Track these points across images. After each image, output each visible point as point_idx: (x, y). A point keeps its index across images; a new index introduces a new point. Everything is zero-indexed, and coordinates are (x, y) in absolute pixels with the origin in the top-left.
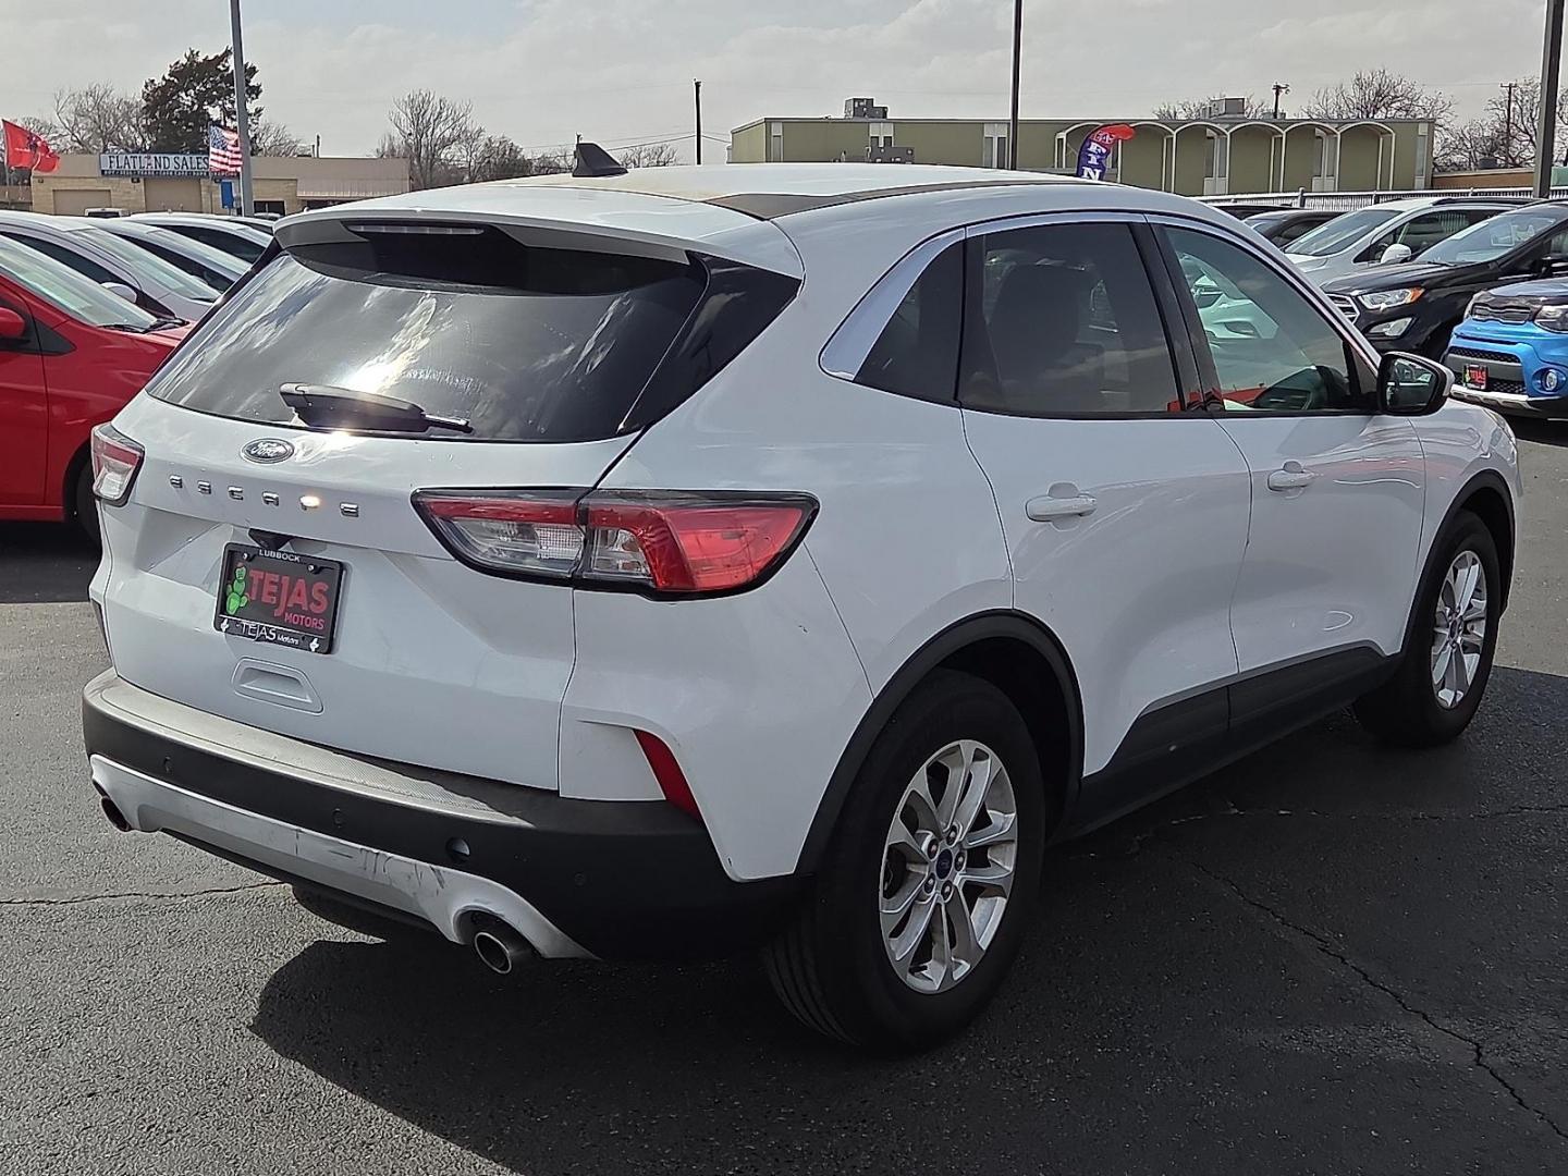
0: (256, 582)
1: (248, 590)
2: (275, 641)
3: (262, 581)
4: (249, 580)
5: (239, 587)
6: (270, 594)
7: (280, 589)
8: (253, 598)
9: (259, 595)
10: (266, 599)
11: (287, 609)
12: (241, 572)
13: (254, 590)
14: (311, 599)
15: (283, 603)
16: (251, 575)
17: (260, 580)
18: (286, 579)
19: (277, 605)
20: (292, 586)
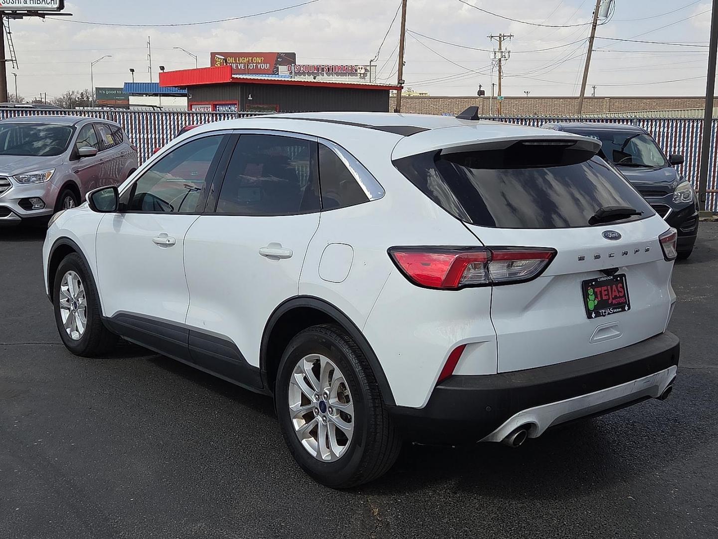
0: (598, 293)
1: (596, 297)
2: (614, 313)
3: (601, 292)
4: (595, 293)
5: (592, 297)
6: (605, 295)
7: (608, 292)
8: (600, 300)
9: (601, 297)
10: (604, 298)
11: (613, 299)
12: (591, 291)
13: (599, 296)
14: (619, 292)
15: (610, 297)
16: (596, 291)
17: (600, 291)
18: (609, 287)
19: (609, 299)
20: (612, 289)
